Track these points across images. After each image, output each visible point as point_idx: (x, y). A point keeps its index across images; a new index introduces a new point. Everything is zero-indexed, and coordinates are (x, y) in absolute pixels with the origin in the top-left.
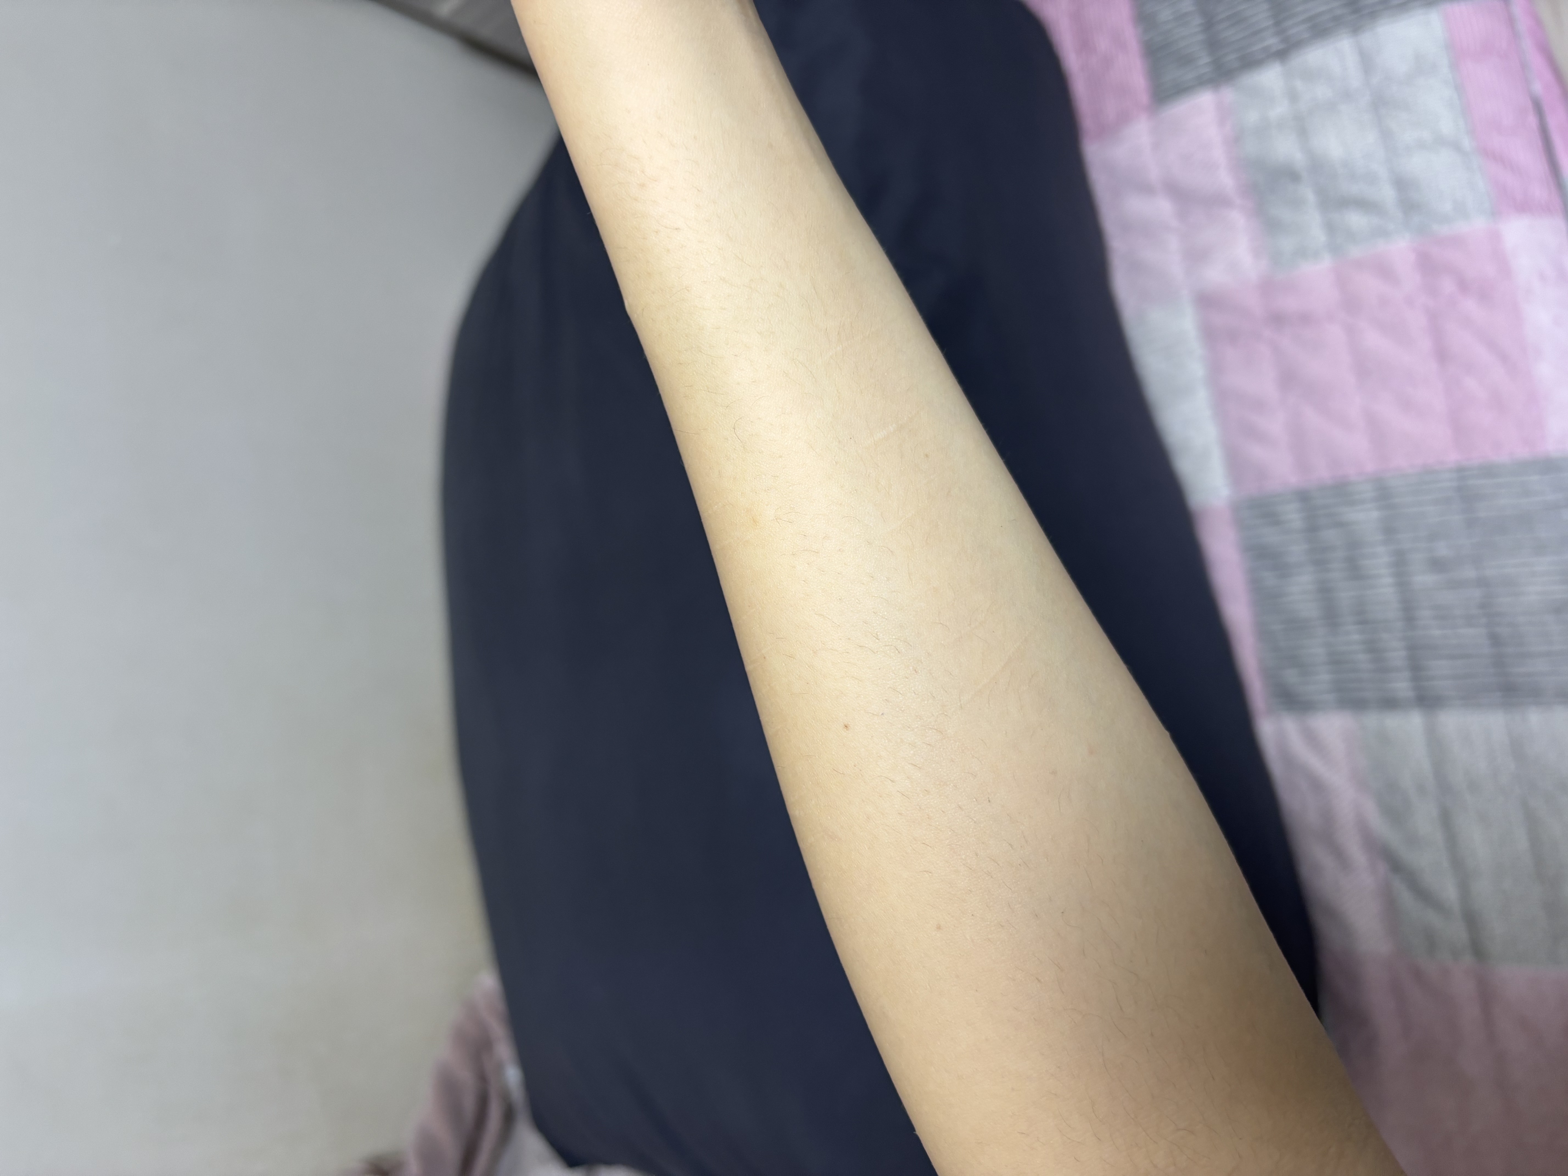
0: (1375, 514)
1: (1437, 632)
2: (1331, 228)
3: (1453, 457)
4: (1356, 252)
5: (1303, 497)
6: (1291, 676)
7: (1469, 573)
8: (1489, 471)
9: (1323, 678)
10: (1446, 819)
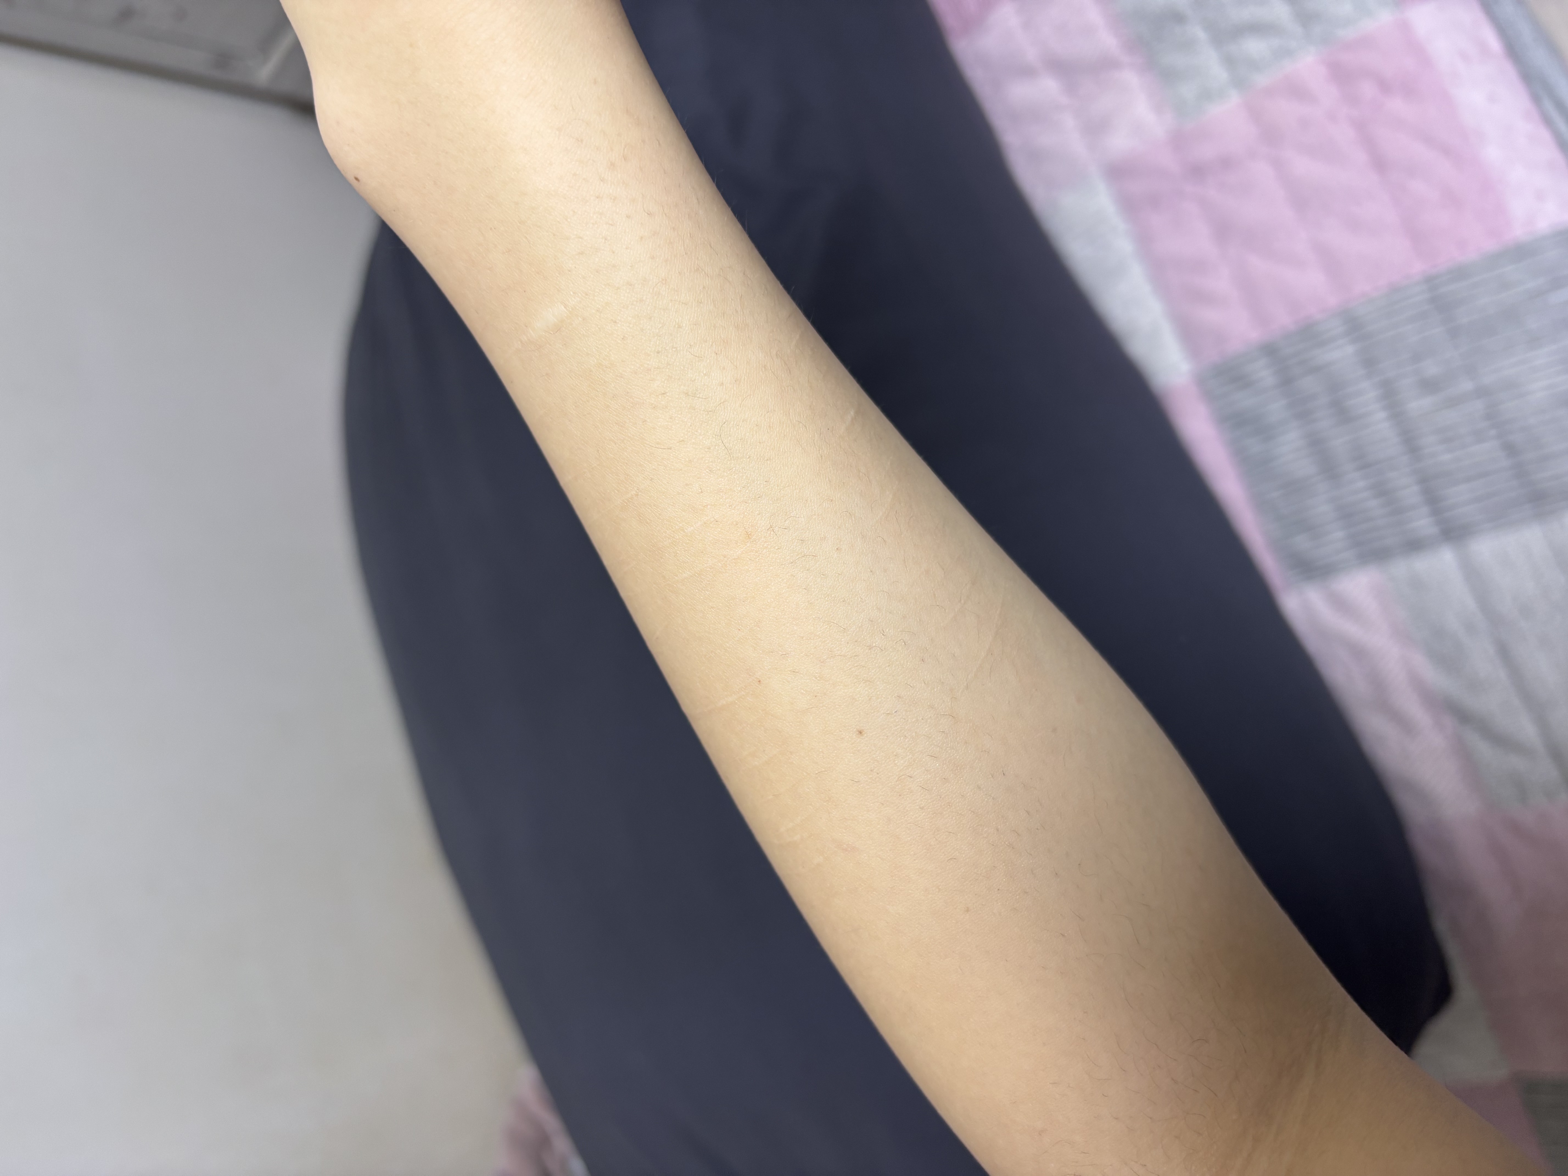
0: (1350, 349)
1: (1447, 457)
2: (1230, 62)
3: (1418, 268)
4: (1262, 80)
5: (1270, 350)
6: (1301, 542)
7: (1466, 385)
8: (1460, 273)
9: (1337, 535)
10: (1504, 653)
